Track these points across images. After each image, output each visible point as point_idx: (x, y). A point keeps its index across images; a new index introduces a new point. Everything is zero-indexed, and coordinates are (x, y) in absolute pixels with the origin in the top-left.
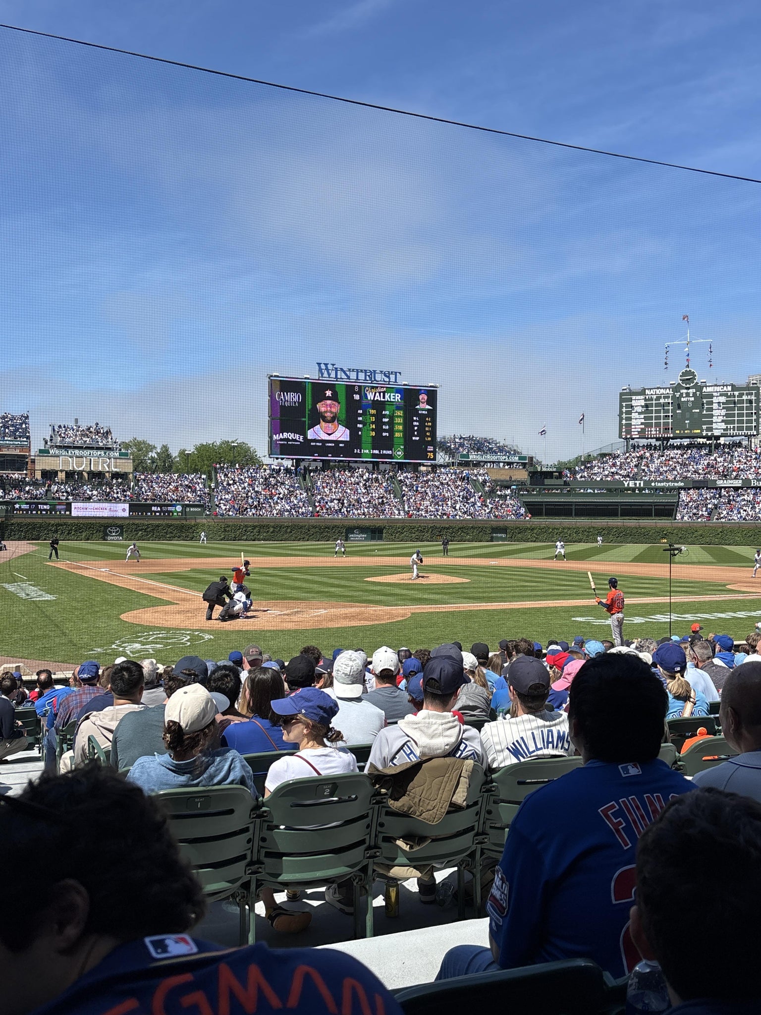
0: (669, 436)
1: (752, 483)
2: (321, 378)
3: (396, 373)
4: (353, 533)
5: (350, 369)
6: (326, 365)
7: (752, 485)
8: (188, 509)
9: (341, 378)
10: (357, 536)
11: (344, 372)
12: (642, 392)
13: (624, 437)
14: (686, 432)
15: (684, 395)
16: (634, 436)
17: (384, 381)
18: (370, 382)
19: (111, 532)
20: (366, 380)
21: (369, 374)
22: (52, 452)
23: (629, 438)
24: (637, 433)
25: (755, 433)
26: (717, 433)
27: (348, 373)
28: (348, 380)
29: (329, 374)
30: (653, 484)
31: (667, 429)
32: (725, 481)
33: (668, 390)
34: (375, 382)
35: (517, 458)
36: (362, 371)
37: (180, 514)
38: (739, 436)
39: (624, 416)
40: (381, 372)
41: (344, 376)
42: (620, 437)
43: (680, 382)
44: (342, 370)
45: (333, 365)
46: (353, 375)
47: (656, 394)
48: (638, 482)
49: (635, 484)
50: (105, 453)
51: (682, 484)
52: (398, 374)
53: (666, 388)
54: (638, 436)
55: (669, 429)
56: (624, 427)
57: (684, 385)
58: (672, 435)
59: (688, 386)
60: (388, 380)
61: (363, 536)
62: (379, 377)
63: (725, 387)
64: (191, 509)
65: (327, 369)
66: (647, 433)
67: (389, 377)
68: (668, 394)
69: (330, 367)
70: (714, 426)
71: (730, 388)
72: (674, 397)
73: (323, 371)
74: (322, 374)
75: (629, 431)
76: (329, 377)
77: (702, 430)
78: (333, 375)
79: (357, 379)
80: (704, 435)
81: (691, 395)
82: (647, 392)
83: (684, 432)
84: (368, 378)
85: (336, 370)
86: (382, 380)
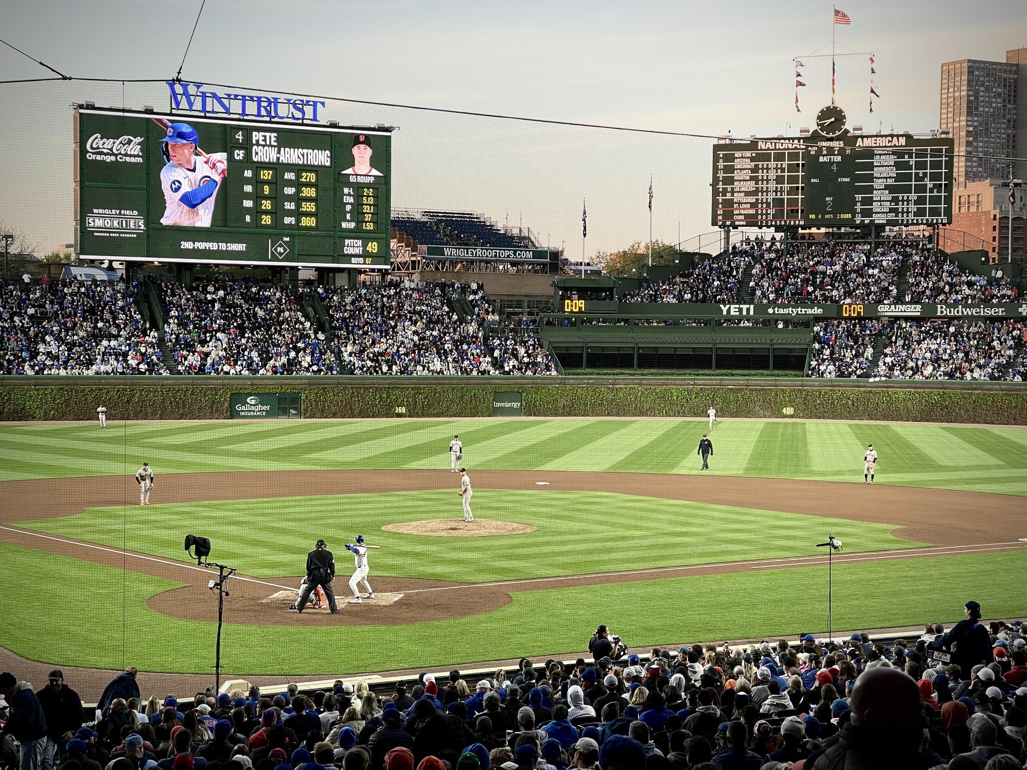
0: (797, 222)
1: (939, 310)
2: (174, 112)
3: (315, 103)
4: (245, 403)
5: (229, 95)
6: (184, 85)
7: (939, 314)
9: (213, 112)
10: (253, 408)
11: (219, 100)
12: (753, 145)
13: (720, 223)
14: (827, 216)
15: (825, 152)
16: (737, 223)
17: (294, 118)
18: (268, 119)
20: (259, 115)
21: (265, 104)
23: (728, 226)
24: (742, 217)
25: (945, 221)
26: (879, 219)
27: (226, 102)
28: (226, 116)
29: (191, 104)
30: (770, 311)
31: (794, 212)
32: (893, 306)
33: (796, 141)
34: (276, 120)
35: (530, 255)
36: (252, 99)
38: (918, 224)
39: (720, 186)
40: (288, 101)
41: (218, 108)
42: (714, 223)
43: (818, 128)
44: (214, 96)
45: (198, 85)
46: (236, 107)
47: (775, 149)
48: (744, 307)
49: (741, 310)
51: (820, 311)
52: (319, 105)
53: (793, 139)
54: (744, 223)
55: (797, 210)
56: (720, 206)
57: (824, 134)
58: (802, 223)
59: (831, 135)
60: (298, 114)
61: (264, 408)
62: (283, 110)
63: (895, 138)
65: (186, 93)
66: (759, 217)
67: (302, 111)
68: (796, 148)
69: (192, 89)
70: (876, 206)
71: (903, 141)
72: (807, 154)
73: (179, 97)
74: (178, 104)
75: (729, 215)
76: (191, 110)
77: (854, 216)
78: (198, 105)
79: (244, 114)
80: (858, 222)
81: (836, 152)
82: (761, 145)
83: (823, 217)
84: (263, 112)
85: (204, 96)
86: (290, 116)
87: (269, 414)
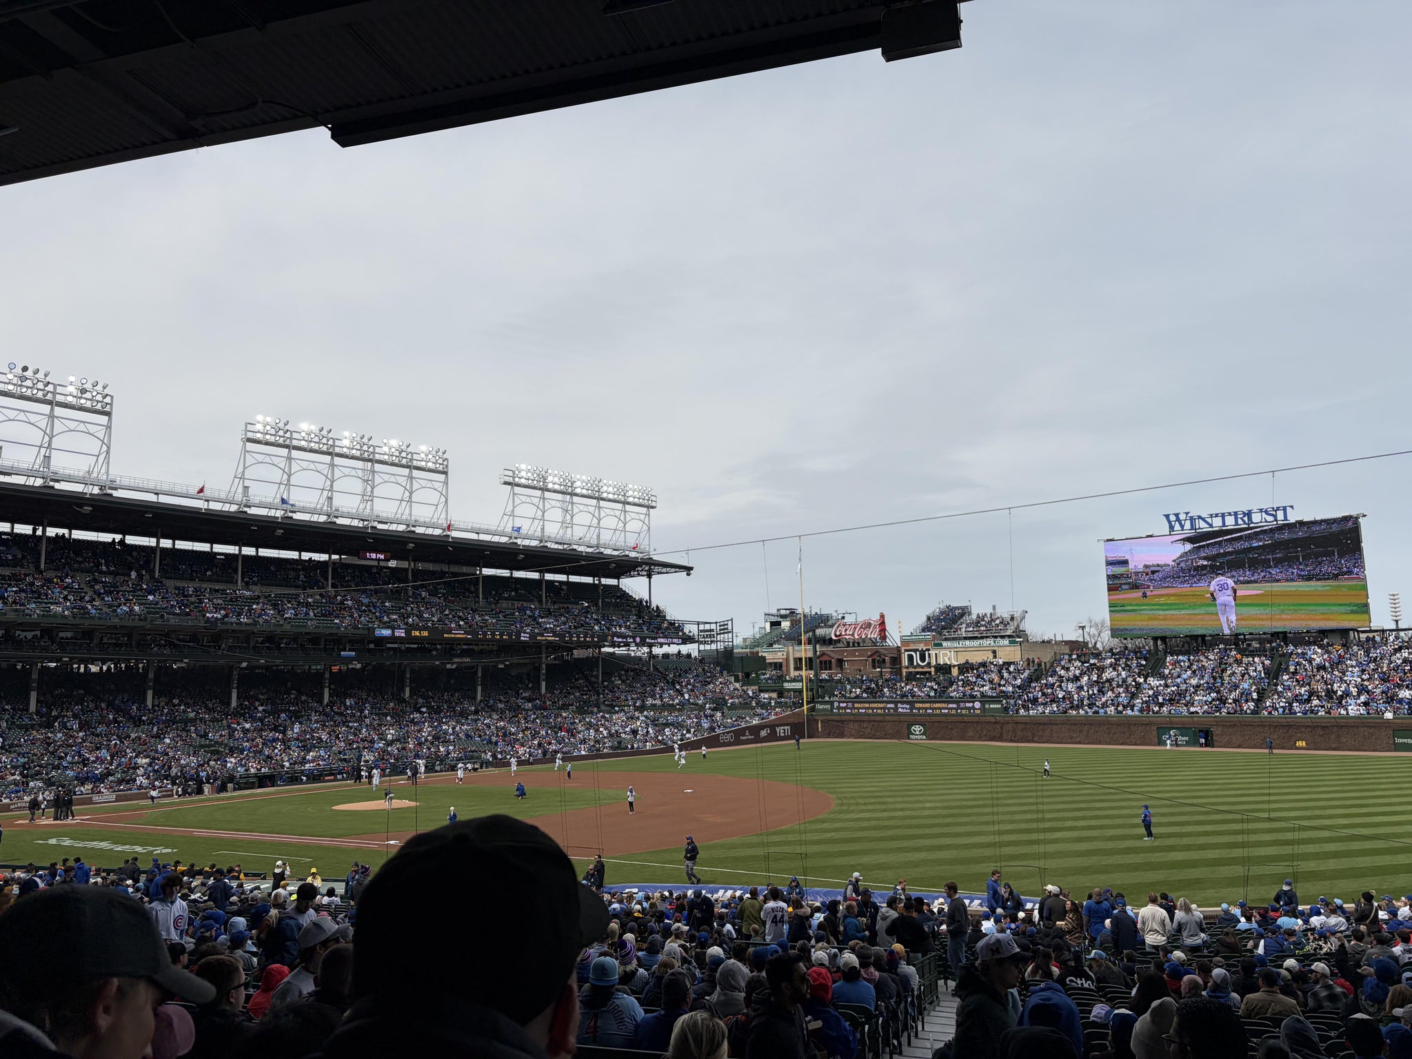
3: (1285, 509)
5: (1211, 516)
6: (1177, 515)
8: (987, 706)
9: (1199, 528)
11: (1203, 519)
17: (1266, 522)
18: (1245, 526)
19: (915, 731)
20: (1237, 524)
21: (1242, 516)
22: (945, 644)
27: (1209, 520)
28: (1211, 529)
29: (1182, 526)
34: (1252, 525)
36: (1230, 514)
37: (979, 712)
40: (1261, 510)
41: (1203, 524)
44: (1200, 517)
45: (1187, 513)
46: (1217, 520)
50: (995, 642)
52: (1289, 509)
60: (1270, 518)
61: (1184, 738)
62: (1256, 518)
64: (991, 706)
65: (1178, 520)
67: (1275, 516)
69: (1182, 517)
73: (1173, 523)
74: (1172, 528)
76: (1183, 530)
78: (1188, 525)
79: (1224, 525)
84: (1240, 522)
85: (1192, 519)
86: (1263, 520)
87: (1188, 744)
